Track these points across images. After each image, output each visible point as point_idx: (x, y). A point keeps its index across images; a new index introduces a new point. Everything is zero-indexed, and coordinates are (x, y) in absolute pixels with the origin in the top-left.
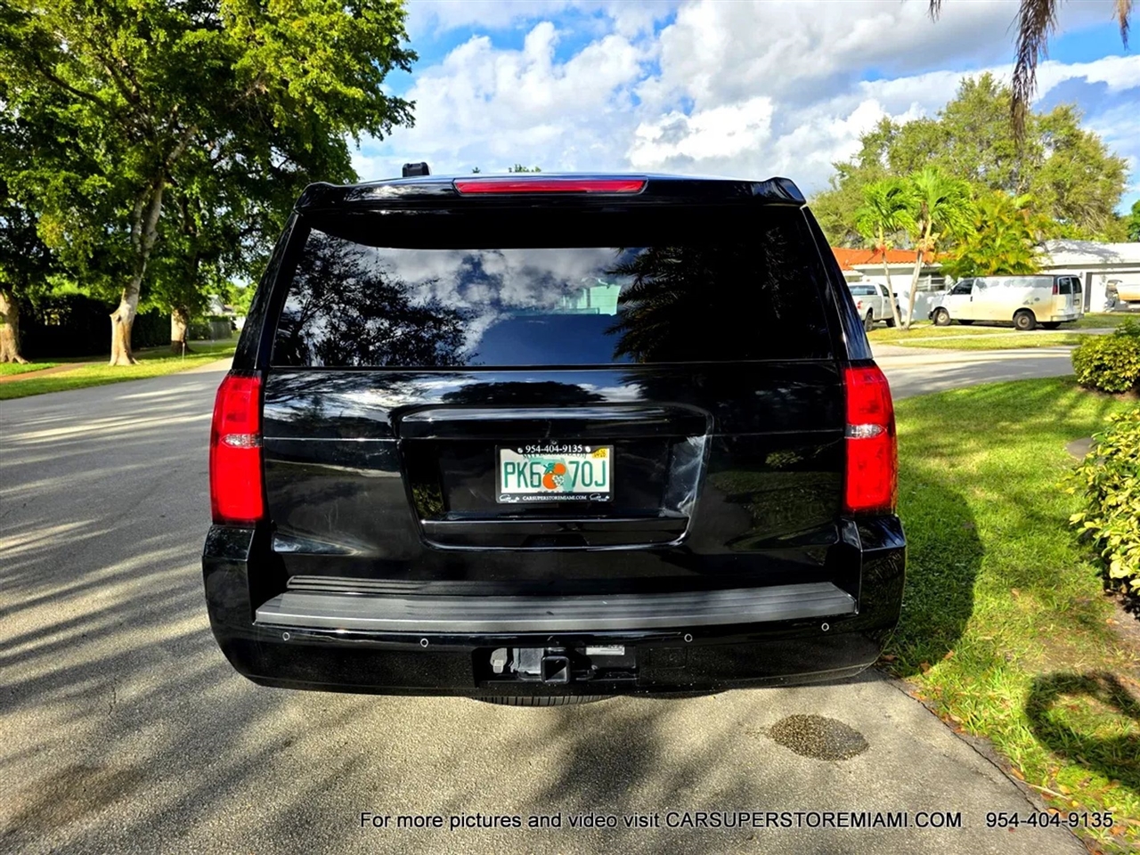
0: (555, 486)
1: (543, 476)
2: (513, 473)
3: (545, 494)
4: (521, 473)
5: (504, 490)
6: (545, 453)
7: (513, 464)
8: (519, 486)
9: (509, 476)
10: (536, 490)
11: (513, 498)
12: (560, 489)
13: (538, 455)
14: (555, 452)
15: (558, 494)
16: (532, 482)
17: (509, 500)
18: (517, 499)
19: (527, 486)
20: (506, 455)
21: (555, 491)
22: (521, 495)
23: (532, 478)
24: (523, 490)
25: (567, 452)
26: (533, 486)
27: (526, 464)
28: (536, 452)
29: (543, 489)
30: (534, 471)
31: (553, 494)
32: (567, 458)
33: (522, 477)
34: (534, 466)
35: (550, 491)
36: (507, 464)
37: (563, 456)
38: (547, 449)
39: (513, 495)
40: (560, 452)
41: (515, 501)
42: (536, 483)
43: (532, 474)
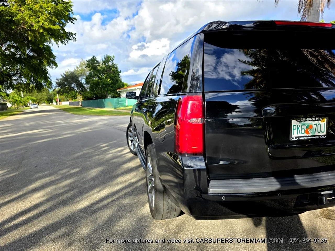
0: (309, 133)
1: (305, 130)
2: (295, 129)
3: (306, 136)
4: (298, 129)
5: (293, 136)
6: (307, 121)
7: (296, 125)
8: (297, 134)
9: (294, 130)
10: (303, 135)
11: (296, 139)
12: (310, 134)
13: (304, 122)
14: (310, 121)
15: (310, 136)
16: (302, 132)
17: (295, 139)
18: (297, 139)
19: (300, 134)
20: (294, 122)
21: (309, 135)
22: (298, 137)
23: (302, 131)
24: (299, 135)
25: (314, 120)
26: (302, 134)
27: (300, 125)
28: (304, 121)
29: (305, 135)
30: (303, 128)
31: (308, 136)
32: (313, 123)
33: (298, 130)
34: (303, 126)
35: (307, 135)
36: (294, 126)
37: (312, 122)
38: (307, 120)
39: (296, 138)
40: (312, 120)
41: (296, 140)
42: (303, 132)
43: (302, 129)
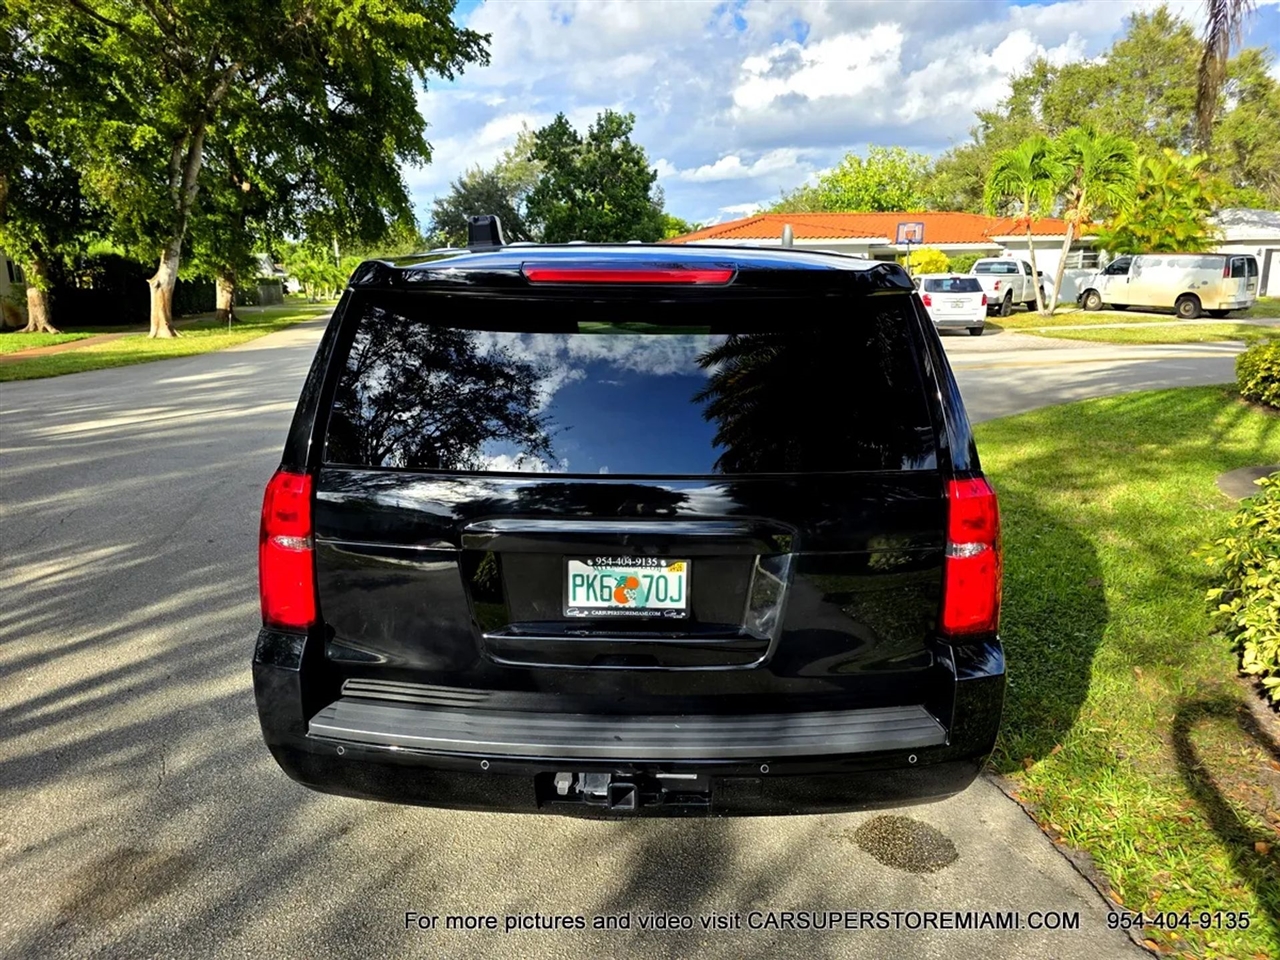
0: (626, 600)
1: (614, 590)
2: (582, 585)
3: (616, 609)
4: (590, 585)
5: (572, 603)
6: (616, 565)
7: (582, 576)
8: (588, 599)
9: (578, 589)
10: (606, 604)
11: (581, 612)
12: (632, 604)
13: (608, 568)
14: (627, 565)
15: (630, 609)
16: (602, 596)
17: (577, 614)
18: (586, 613)
19: (596, 599)
20: (575, 566)
21: (627, 605)
22: (590, 609)
23: (602, 591)
24: (592, 603)
25: (641, 565)
26: (603, 599)
27: (595, 576)
28: (608, 565)
29: (614, 603)
30: (605, 584)
31: (624, 609)
32: (639, 572)
33: (591, 590)
34: (604, 579)
35: (621, 606)
36: (575, 576)
37: (636, 569)
38: (619, 561)
39: (581, 609)
40: (633, 565)
41: (583, 615)
42: (606, 596)
43: (602, 587)
